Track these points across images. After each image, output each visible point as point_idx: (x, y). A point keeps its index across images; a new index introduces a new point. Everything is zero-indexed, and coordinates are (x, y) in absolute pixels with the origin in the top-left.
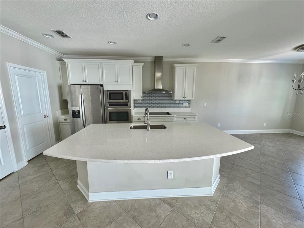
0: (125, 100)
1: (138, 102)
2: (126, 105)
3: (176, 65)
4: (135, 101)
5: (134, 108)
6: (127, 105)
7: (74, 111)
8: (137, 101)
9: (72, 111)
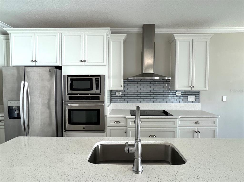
0: (94, 91)
1: (117, 93)
2: (96, 98)
3: (176, 37)
4: (112, 93)
5: (111, 103)
6: (98, 98)
7: (12, 107)
8: (115, 92)
9: (9, 107)
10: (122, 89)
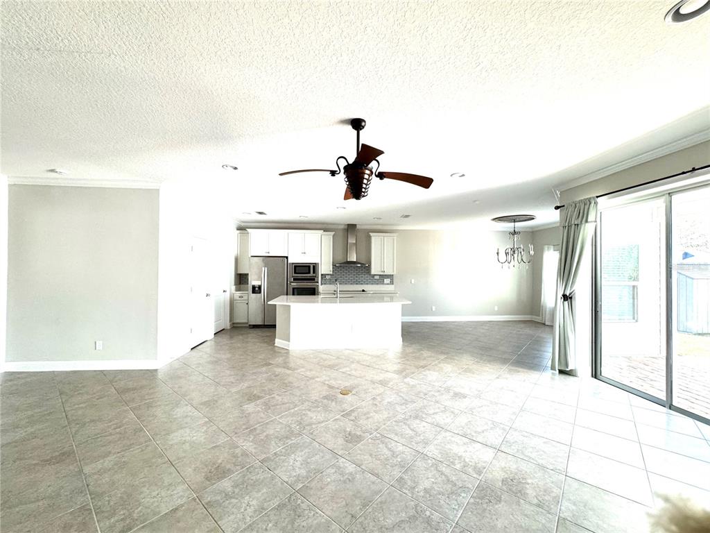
0: (312, 274)
1: (327, 277)
2: (313, 279)
3: (372, 234)
4: (323, 276)
5: (322, 284)
7: (255, 285)
9: (252, 285)
10: (331, 273)
